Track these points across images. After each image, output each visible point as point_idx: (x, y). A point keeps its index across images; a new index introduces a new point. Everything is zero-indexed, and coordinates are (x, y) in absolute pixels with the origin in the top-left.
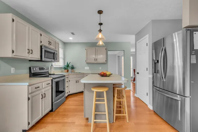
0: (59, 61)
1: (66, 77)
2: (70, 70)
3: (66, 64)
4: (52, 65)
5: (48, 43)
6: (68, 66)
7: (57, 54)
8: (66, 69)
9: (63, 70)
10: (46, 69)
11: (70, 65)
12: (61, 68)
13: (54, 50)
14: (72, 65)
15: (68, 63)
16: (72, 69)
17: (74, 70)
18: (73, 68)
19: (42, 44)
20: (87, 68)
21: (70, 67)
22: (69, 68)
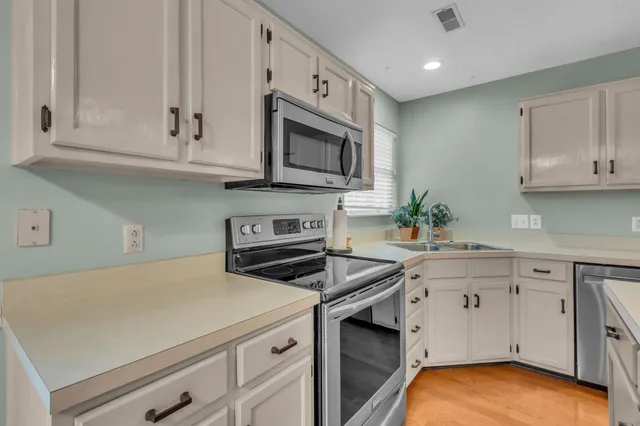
0: (370, 187)
1: (408, 273)
2: (425, 229)
3: (407, 201)
4: (340, 208)
5: (312, 84)
6: (416, 209)
7: (359, 146)
8: (406, 224)
9: (394, 226)
10: (308, 225)
11: (427, 206)
12: (383, 220)
13: (346, 125)
14: (438, 207)
15: (418, 195)
16: (436, 224)
17: (446, 229)
18: (440, 219)
19: (273, 85)
20: (526, 220)
21: (425, 214)
22: (423, 219)
